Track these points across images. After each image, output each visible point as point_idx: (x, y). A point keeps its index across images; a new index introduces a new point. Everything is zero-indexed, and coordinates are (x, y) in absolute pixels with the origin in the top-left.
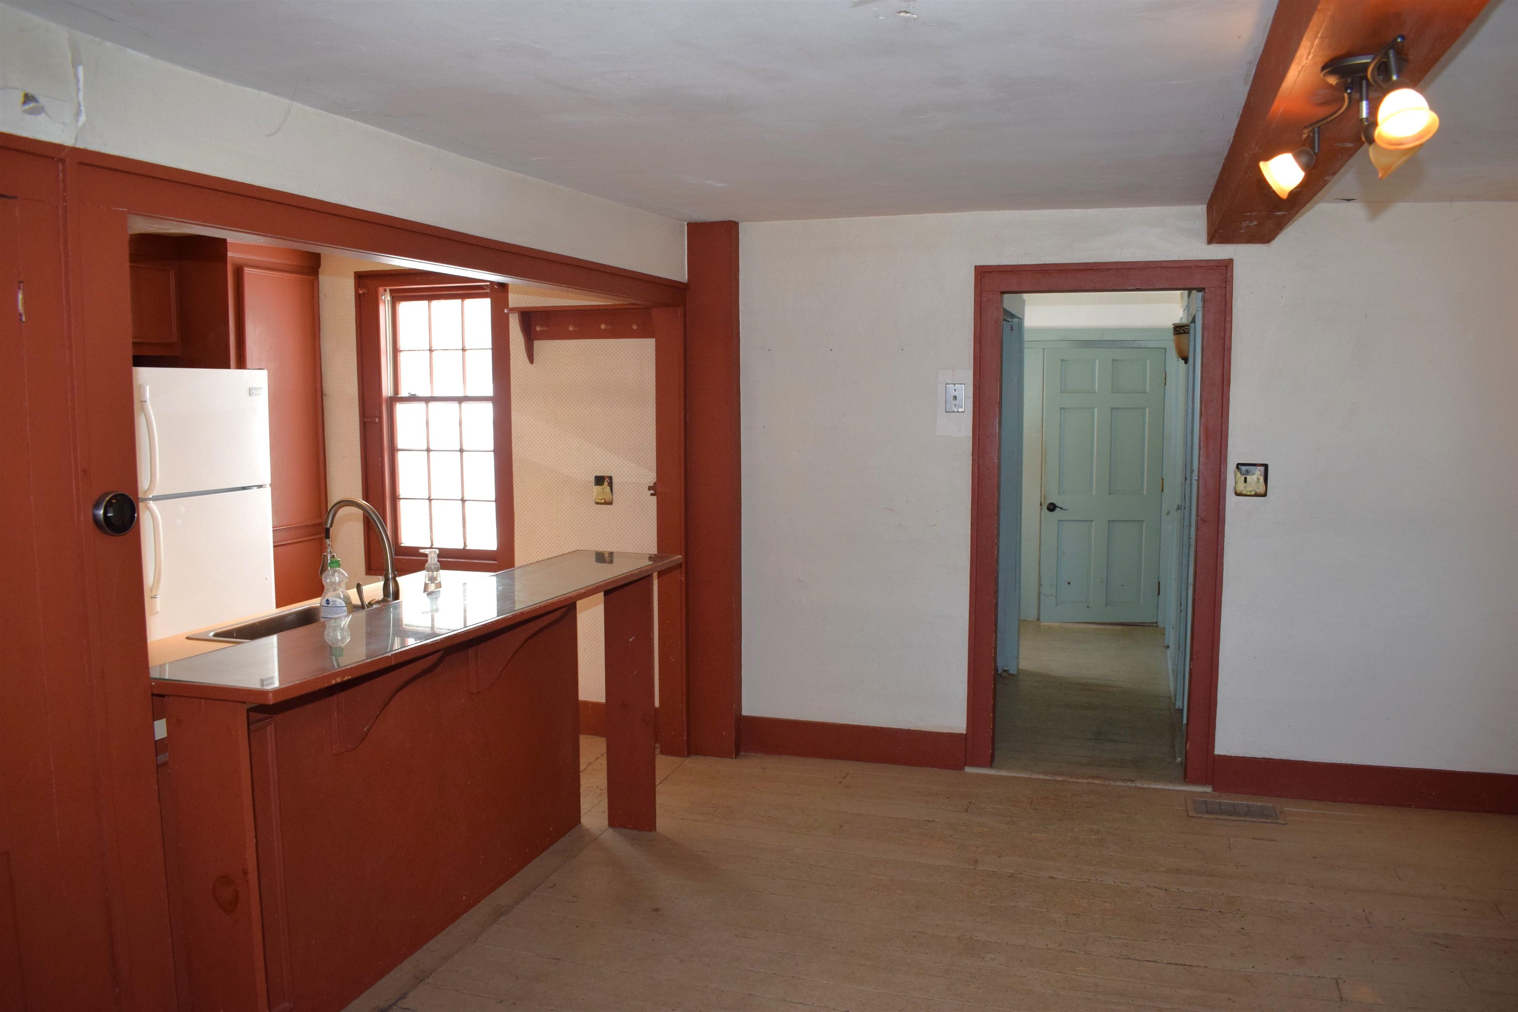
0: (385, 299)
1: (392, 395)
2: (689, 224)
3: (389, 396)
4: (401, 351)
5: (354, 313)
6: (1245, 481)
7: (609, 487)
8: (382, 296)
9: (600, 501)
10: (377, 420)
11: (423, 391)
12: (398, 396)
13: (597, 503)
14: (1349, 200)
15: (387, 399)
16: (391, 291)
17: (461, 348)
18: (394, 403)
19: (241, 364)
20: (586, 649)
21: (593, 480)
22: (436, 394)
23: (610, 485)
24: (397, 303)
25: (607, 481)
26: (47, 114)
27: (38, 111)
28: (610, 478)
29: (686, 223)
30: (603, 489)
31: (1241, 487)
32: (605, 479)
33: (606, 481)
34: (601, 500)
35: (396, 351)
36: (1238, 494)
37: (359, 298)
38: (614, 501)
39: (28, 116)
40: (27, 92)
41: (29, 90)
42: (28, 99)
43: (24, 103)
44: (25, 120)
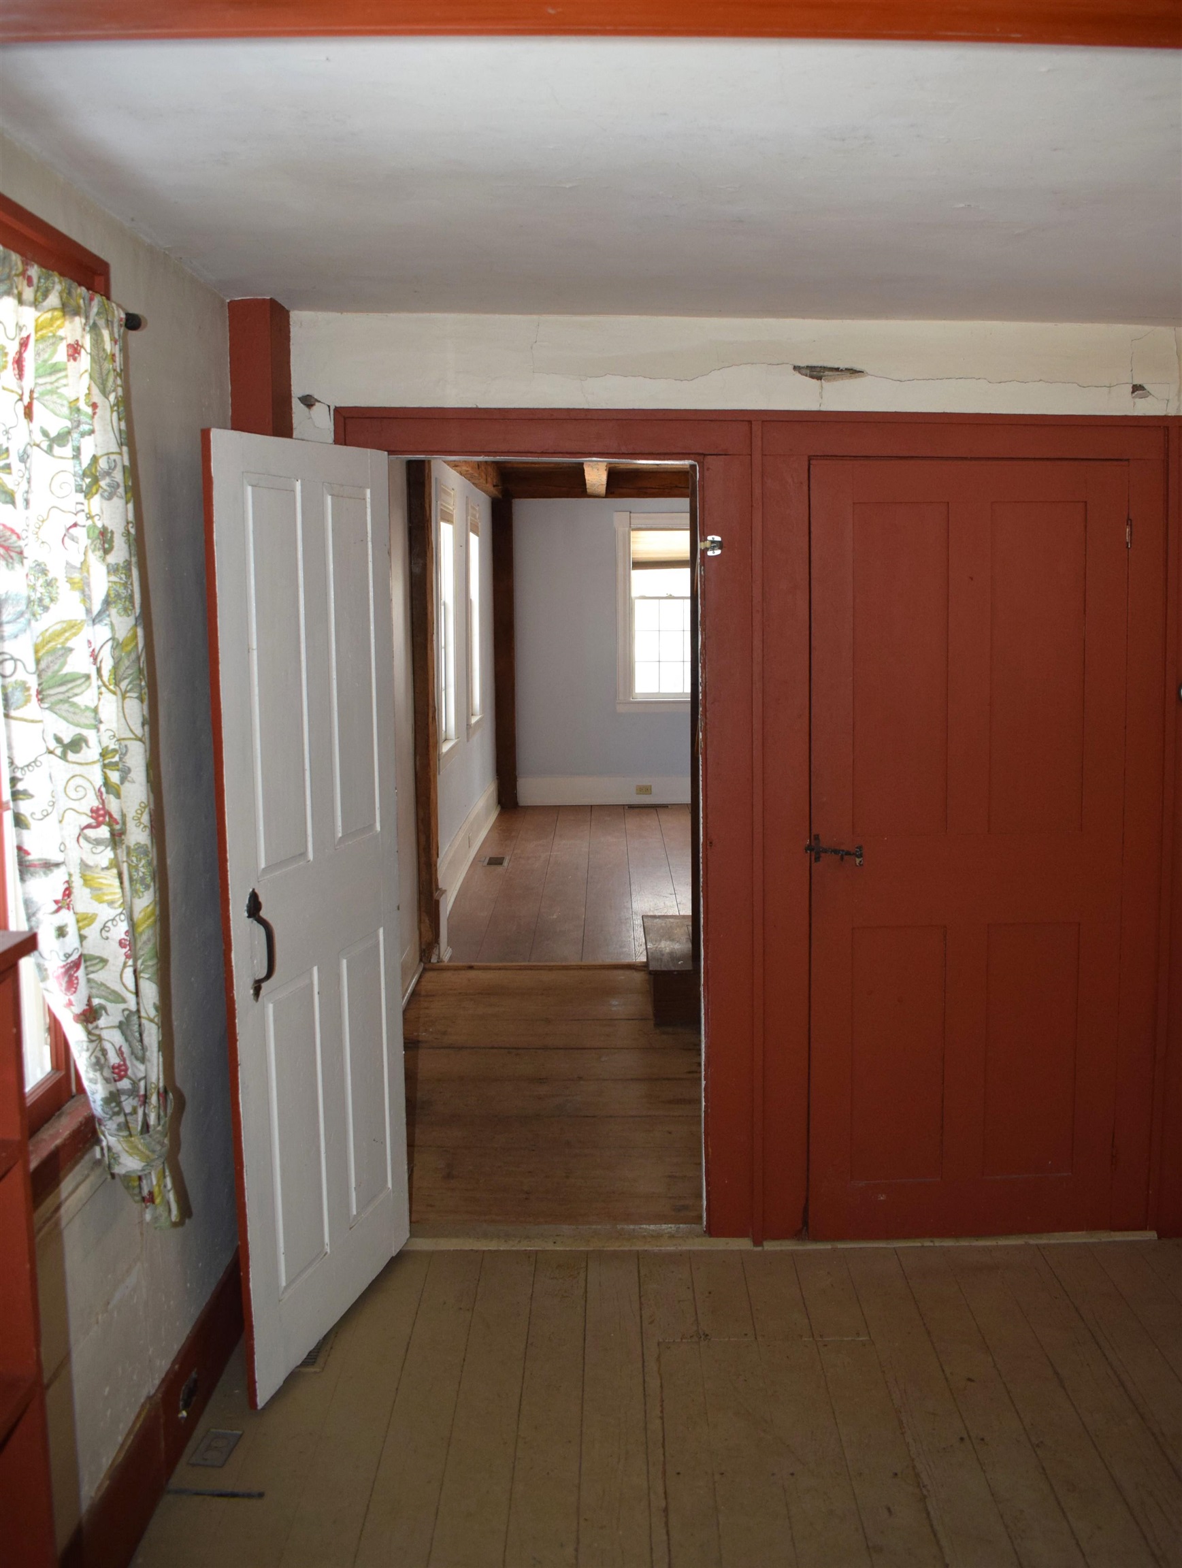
26: (1153, 397)
27: (1147, 395)
39: (1137, 400)
40: (1134, 383)
41: (1137, 382)
42: (1137, 388)
43: (1133, 392)
44: (1134, 403)
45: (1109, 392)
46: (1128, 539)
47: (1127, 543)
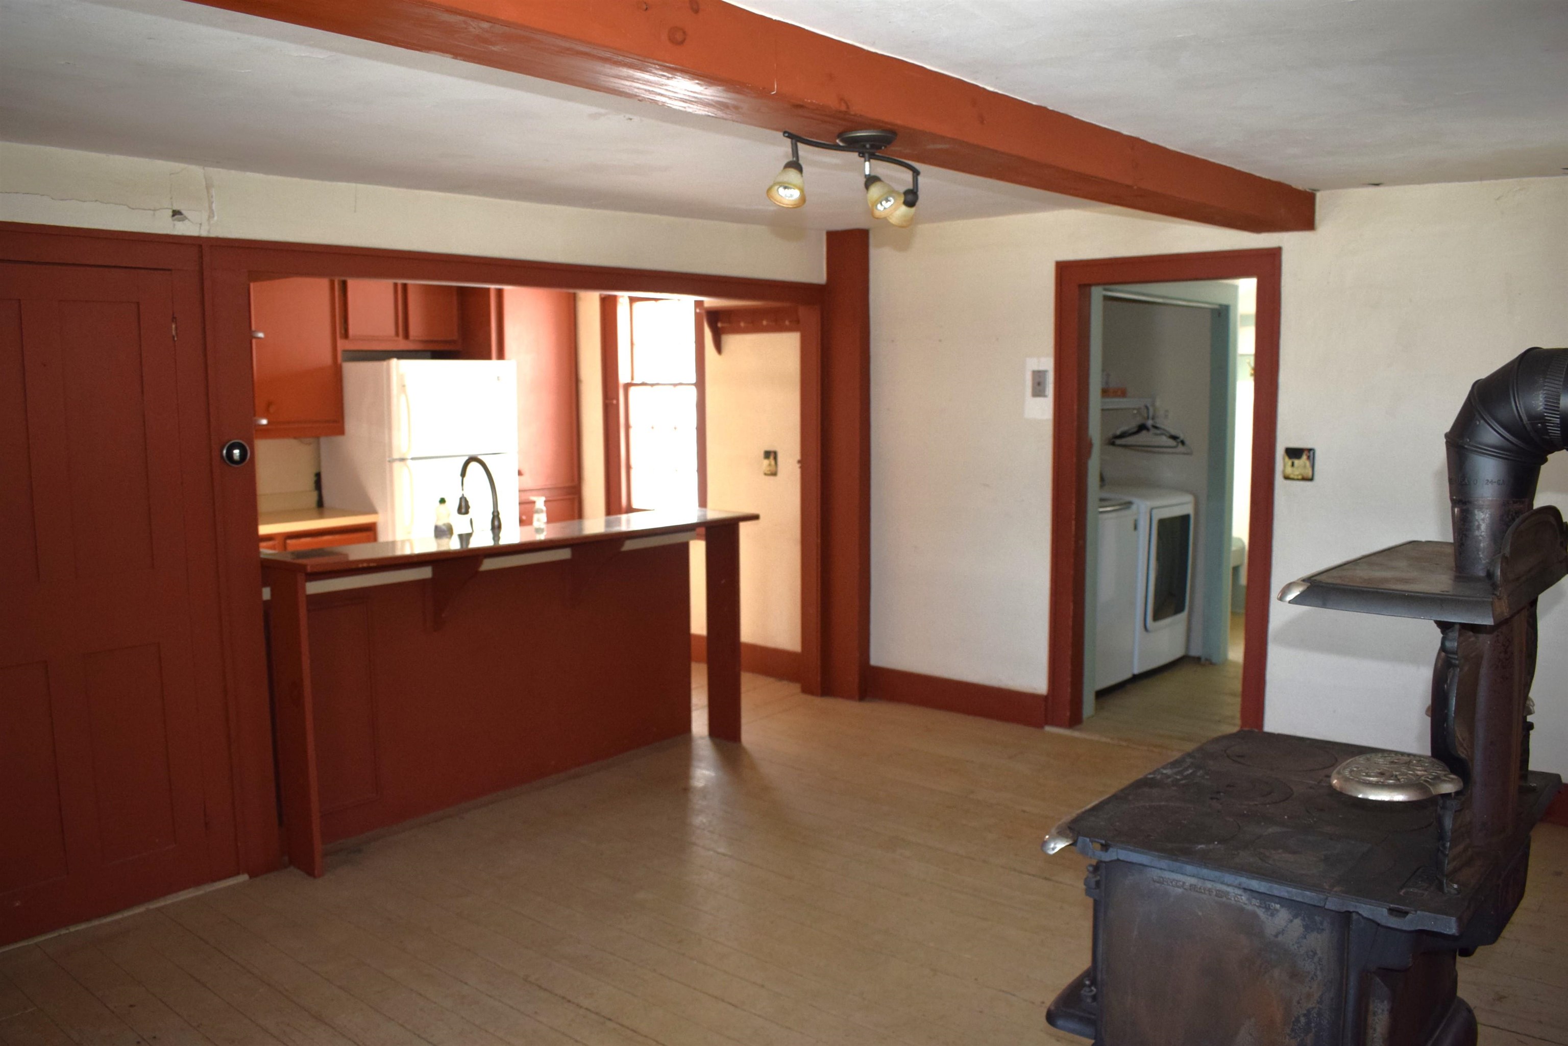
0: (624, 301)
1: (628, 382)
2: (827, 233)
3: (626, 382)
6: (1293, 465)
7: (774, 461)
9: (768, 473)
10: (614, 402)
12: (633, 382)
13: (766, 474)
14: (1377, 185)
19: (501, 356)
21: (762, 454)
23: (775, 458)
24: (633, 305)
25: (773, 455)
26: (189, 220)
27: (184, 219)
28: (775, 453)
29: (825, 232)
30: (770, 462)
31: (1289, 470)
32: (771, 454)
34: (769, 471)
35: (632, 344)
36: (1287, 478)
37: (602, 301)
38: (778, 473)
39: (176, 222)
40: (174, 209)
41: (176, 208)
42: (176, 213)
43: (173, 216)
44: (174, 225)
45: (154, 215)
46: (174, 333)
47: (174, 337)
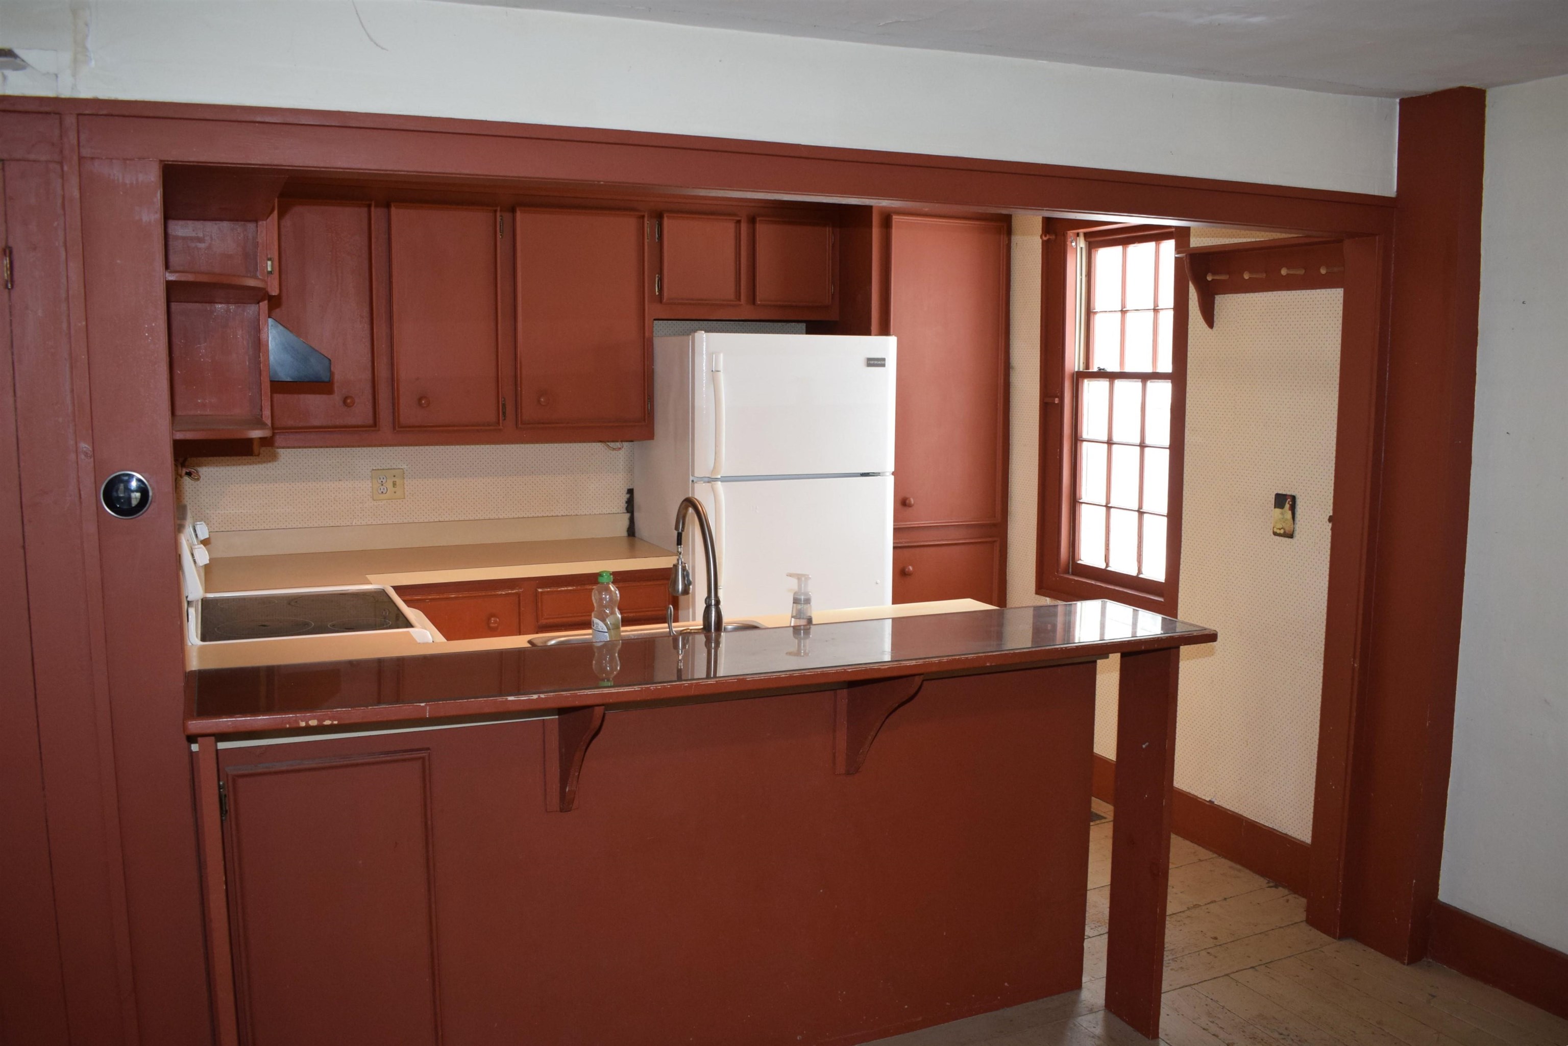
0: (1077, 246)
1: (1081, 370)
2: (1403, 102)
3: (1076, 370)
4: (1096, 313)
5: (1040, 266)
7: (1290, 512)
8: (1072, 242)
9: (1278, 531)
10: (1057, 401)
11: (1113, 367)
12: (1090, 371)
13: (1275, 534)
15: (1073, 374)
16: (1086, 235)
17: (1153, 308)
18: (1080, 380)
19: (882, 329)
20: (1248, 743)
22: (1128, 369)
23: (1293, 508)
24: (1093, 251)
25: (1289, 503)
28: (1294, 498)
29: (1398, 100)
30: (1282, 514)
32: (1287, 500)
33: (1287, 502)
34: (1280, 529)
35: (1090, 312)
37: (1046, 245)
38: (1296, 534)
39: (9, 73)
